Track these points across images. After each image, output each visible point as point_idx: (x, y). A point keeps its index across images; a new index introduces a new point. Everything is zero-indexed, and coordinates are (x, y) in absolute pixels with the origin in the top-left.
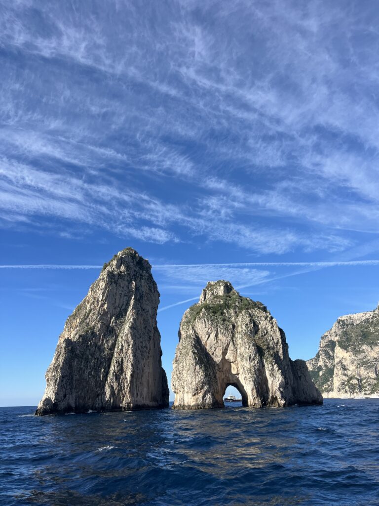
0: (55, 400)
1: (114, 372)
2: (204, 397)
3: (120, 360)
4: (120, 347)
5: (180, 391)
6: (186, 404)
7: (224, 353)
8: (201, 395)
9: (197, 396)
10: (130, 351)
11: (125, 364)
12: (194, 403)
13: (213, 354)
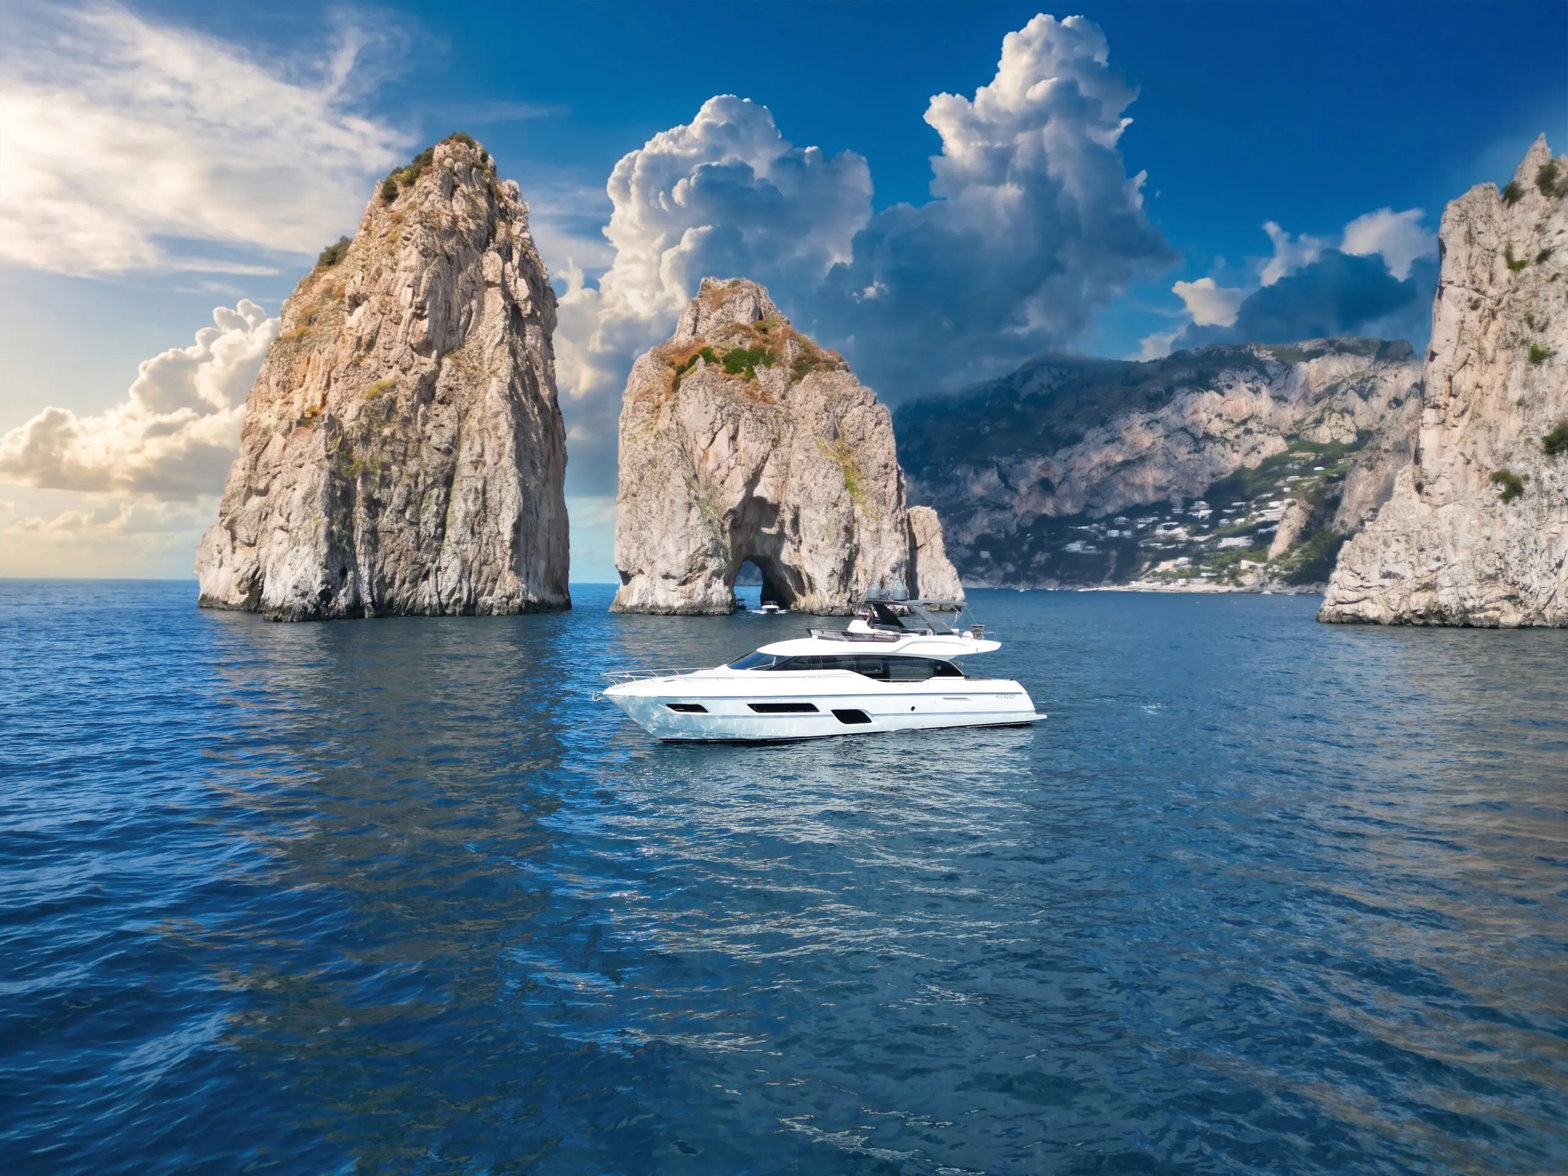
0: (323, 583)
1: (467, 514)
2: (708, 586)
3: (480, 486)
4: (477, 449)
5: (641, 572)
6: (661, 603)
7: (752, 482)
8: (700, 583)
9: (689, 587)
10: (507, 462)
11: (493, 495)
12: (682, 602)
13: (722, 482)
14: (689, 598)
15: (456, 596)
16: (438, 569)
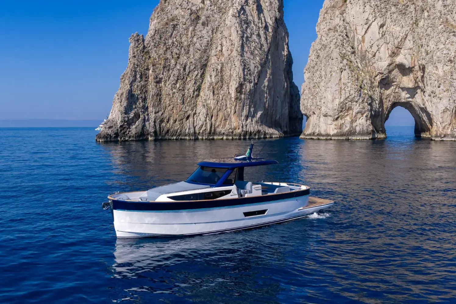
8: (348, 119)
10: (235, 53)
12: (335, 131)
14: (340, 128)
15: (203, 128)
16: (195, 114)
